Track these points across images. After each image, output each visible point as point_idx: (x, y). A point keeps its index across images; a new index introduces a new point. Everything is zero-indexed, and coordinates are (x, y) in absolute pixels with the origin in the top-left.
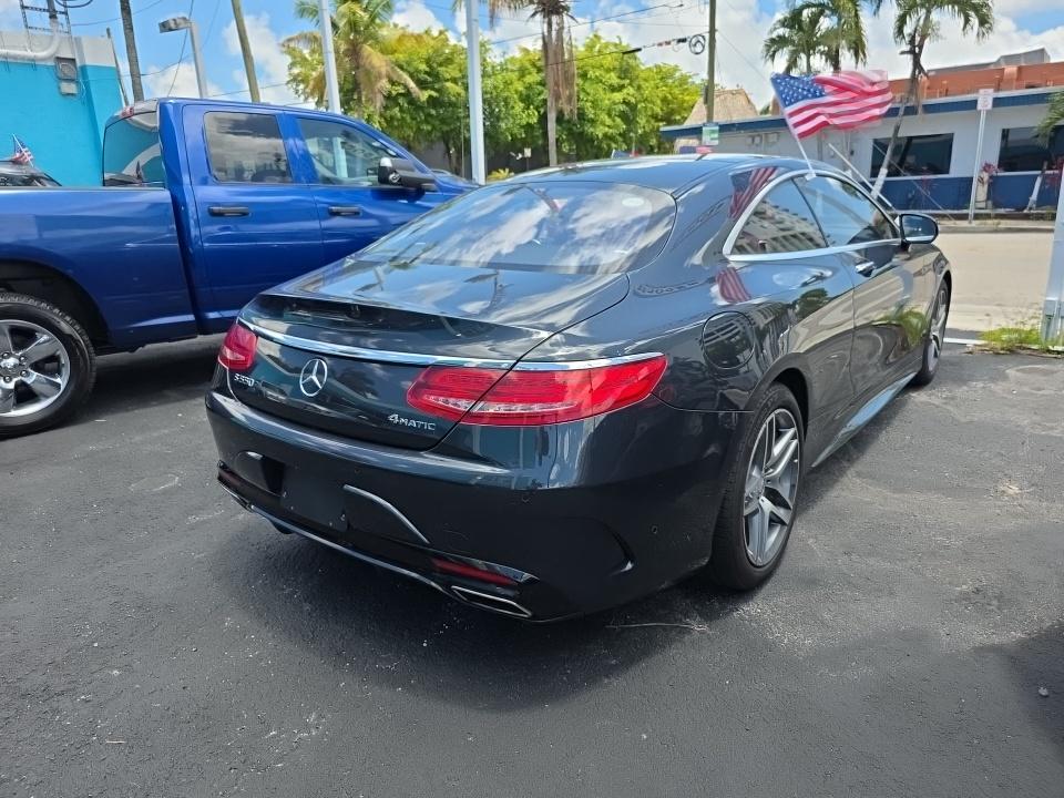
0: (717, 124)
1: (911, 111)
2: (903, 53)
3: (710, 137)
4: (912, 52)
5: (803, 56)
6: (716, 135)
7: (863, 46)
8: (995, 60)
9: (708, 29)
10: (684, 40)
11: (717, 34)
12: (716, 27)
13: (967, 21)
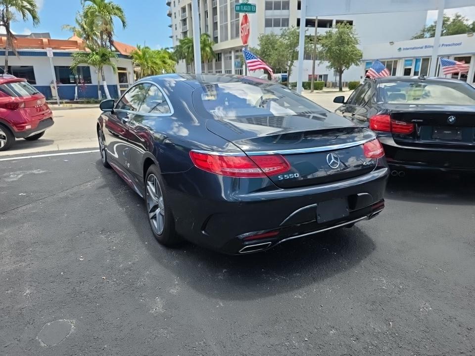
4: (5, 25)
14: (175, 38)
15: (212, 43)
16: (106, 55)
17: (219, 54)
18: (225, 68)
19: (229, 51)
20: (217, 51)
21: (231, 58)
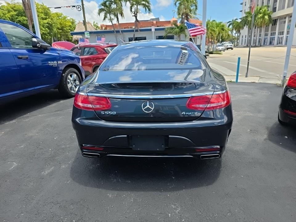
0: (88, 32)
1: (137, 31)
2: (133, 16)
3: (87, 35)
4: (135, 16)
5: (108, 15)
6: (89, 35)
7: (123, 14)
8: (149, 19)
9: (81, 4)
10: (74, 6)
11: (84, 6)
12: (84, 4)
13: (146, 9)
14: (243, 12)
15: (271, 13)
16: (183, 28)
17: (275, 20)
18: (279, 30)
19: (284, 17)
20: (275, 17)
21: (285, 22)
